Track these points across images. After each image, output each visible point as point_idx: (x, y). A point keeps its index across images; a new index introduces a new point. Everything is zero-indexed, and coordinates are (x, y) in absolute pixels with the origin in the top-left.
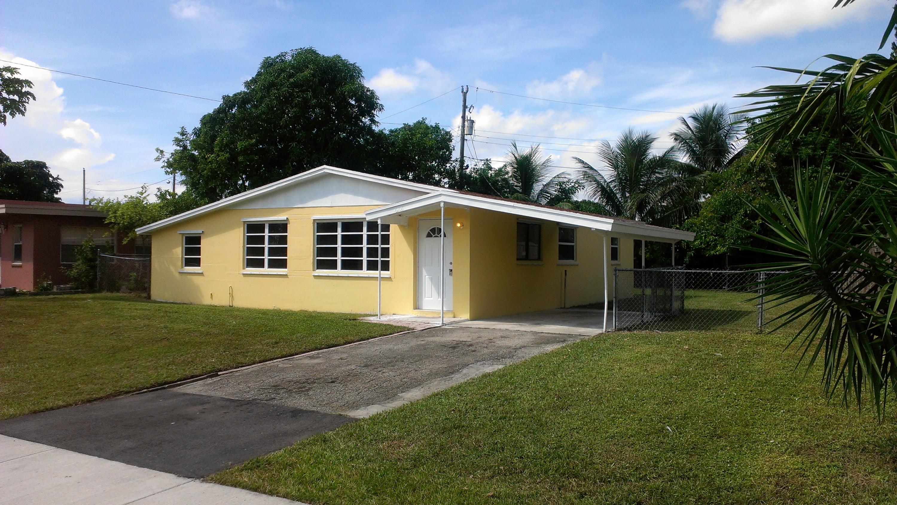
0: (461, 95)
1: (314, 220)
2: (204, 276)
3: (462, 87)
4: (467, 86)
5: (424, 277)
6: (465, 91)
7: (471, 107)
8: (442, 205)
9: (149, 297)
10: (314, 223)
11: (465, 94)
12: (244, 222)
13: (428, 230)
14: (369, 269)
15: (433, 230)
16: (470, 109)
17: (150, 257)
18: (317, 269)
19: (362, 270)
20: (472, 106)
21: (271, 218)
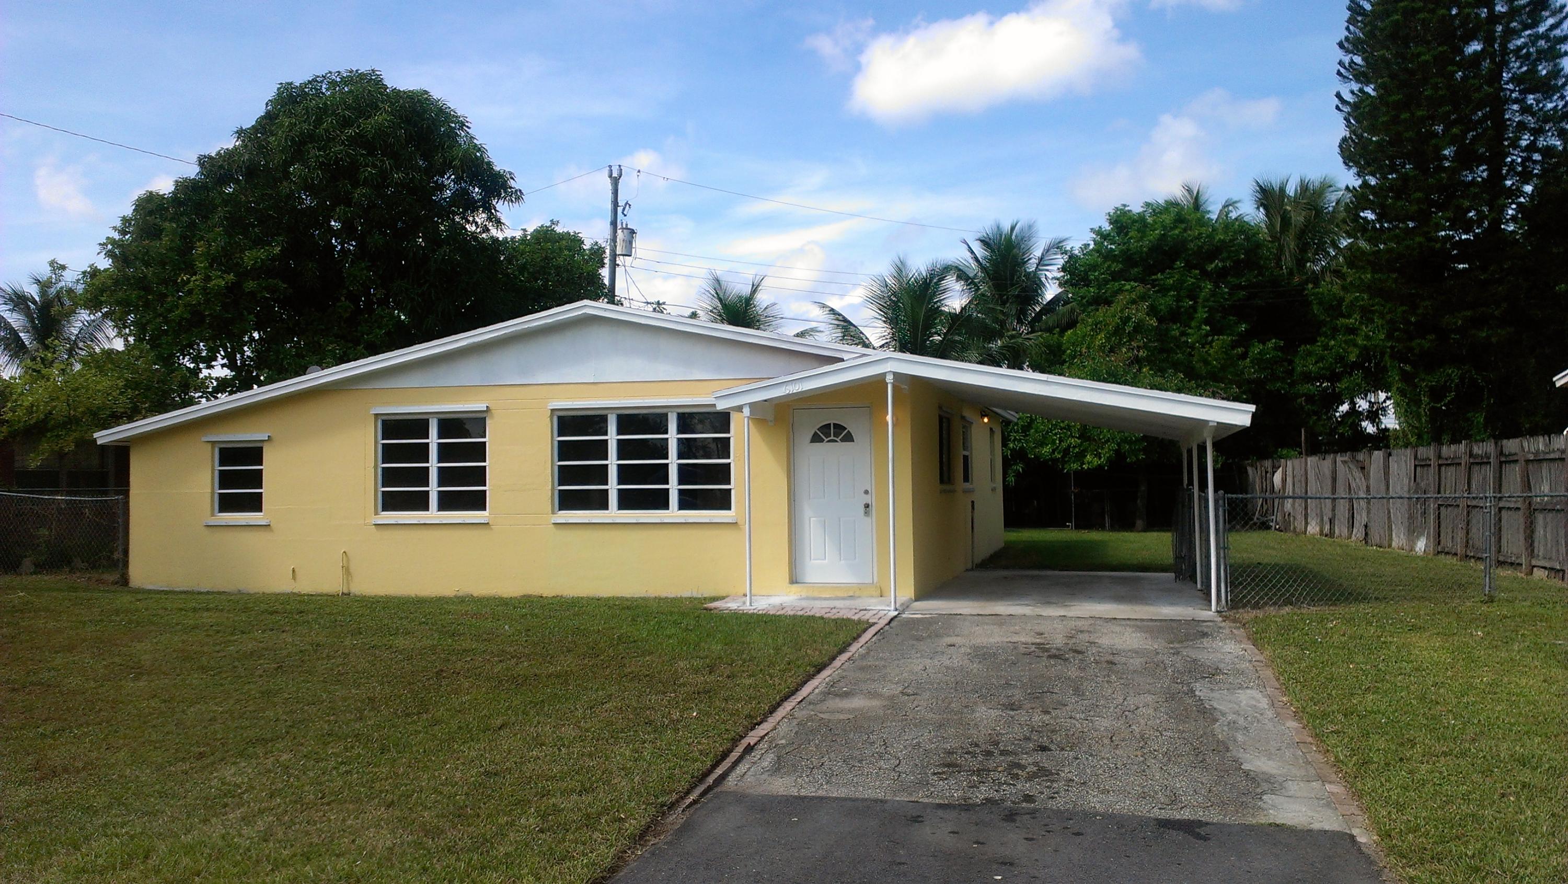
0: (608, 183)
1: (552, 410)
2: (272, 531)
3: (610, 166)
4: (620, 166)
5: (807, 521)
6: (615, 175)
7: (626, 205)
8: (889, 379)
9: (124, 581)
10: (551, 417)
11: (615, 182)
12: (376, 415)
13: (815, 429)
14: (683, 505)
15: (825, 429)
16: (624, 209)
17: (126, 493)
18: (560, 510)
19: (668, 509)
20: (627, 203)
21: (447, 406)
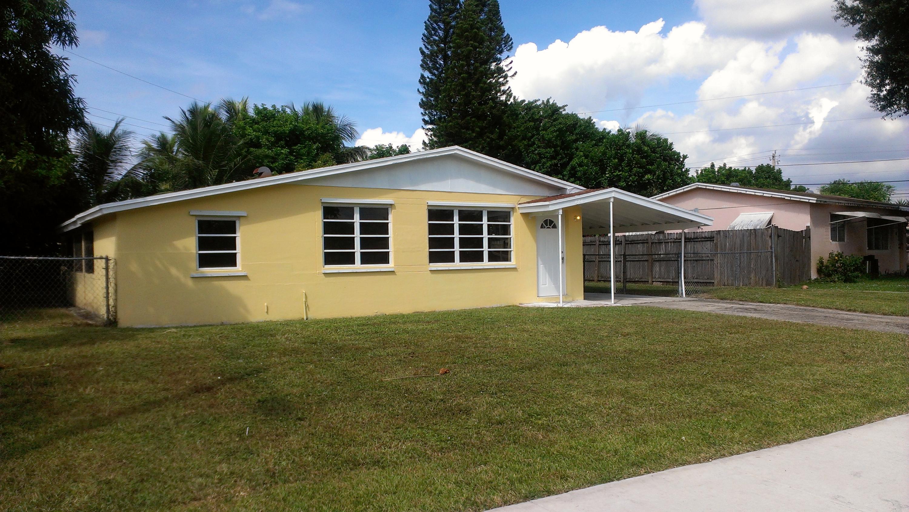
1: (428, 206)
5: (540, 266)
8: (612, 200)
10: (428, 210)
15: (546, 222)
18: (429, 263)
19: (483, 261)
21: (366, 200)
